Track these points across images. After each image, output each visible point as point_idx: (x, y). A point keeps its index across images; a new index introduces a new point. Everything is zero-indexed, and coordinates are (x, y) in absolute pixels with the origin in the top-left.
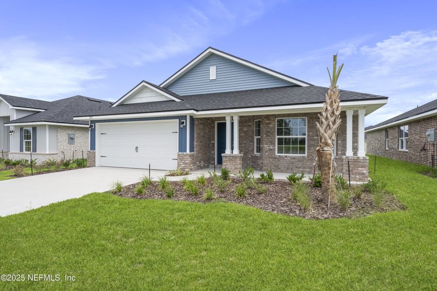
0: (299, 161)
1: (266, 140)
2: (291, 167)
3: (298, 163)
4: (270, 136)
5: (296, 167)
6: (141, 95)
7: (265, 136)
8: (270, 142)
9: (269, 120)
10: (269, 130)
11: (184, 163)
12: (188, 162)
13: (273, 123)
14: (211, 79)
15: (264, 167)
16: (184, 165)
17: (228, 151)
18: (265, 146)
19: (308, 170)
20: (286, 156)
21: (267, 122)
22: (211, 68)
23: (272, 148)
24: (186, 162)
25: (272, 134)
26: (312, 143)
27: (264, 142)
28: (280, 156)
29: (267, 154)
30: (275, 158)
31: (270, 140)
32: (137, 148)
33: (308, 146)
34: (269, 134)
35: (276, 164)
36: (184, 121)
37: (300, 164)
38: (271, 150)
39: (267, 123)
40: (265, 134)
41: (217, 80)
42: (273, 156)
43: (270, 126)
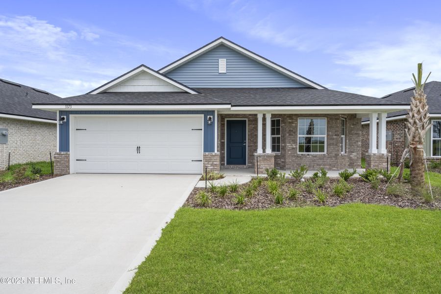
0: (320, 159)
1: (289, 139)
2: (312, 165)
3: (319, 160)
4: (292, 135)
5: (317, 165)
6: (135, 83)
7: (288, 135)
8: (293, 140)
9: (292, 119)
10: (292, 129)
11: (212, 165)
12: (218, 163)
13: (296, 123)
14: (220, 72)
15: (287, 166)
16: (212, 167)
17: (260, 151)
18: (288, 145)
19: (328, 167)
20: (308, 155)
21: (290, 121)
22: (220, 60)
23: (294, 147)
24: (215, 163)
25: (295, 133)
26: (332, 142)
27: (286, 141)
28: (302, 155)
29: (290, 152)
30: (297, 156)
31: (293, 139)
32: (138, 148)
33: (327, 146)
34: (292, 133)
35: (299, 163)
36: (212, 117)
37: (321, 162)
38: (293, 148)
39: (290, 123)
40: (288, 133)
41: (227, 74)
42: (295, 155)
43: (293, 125)
